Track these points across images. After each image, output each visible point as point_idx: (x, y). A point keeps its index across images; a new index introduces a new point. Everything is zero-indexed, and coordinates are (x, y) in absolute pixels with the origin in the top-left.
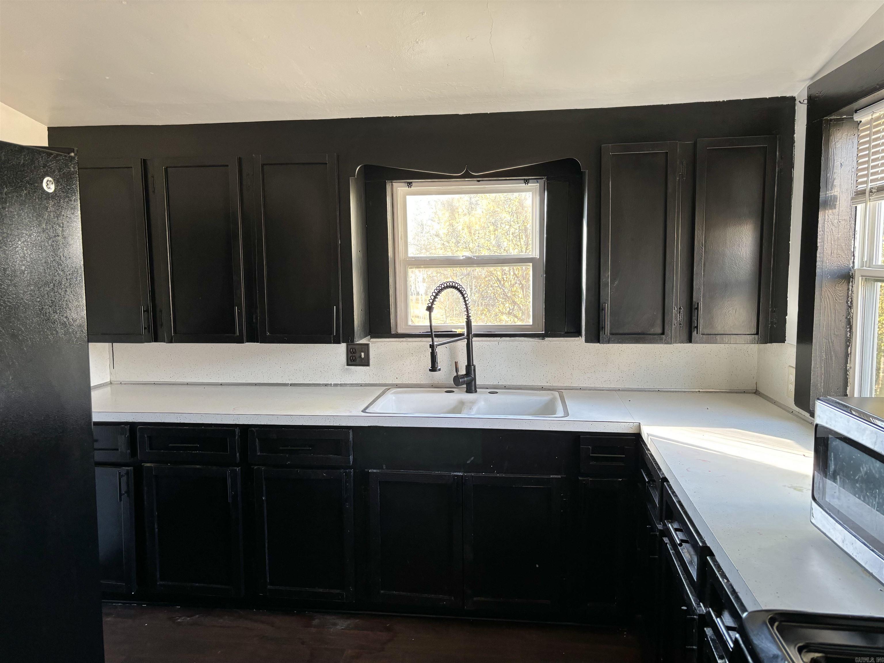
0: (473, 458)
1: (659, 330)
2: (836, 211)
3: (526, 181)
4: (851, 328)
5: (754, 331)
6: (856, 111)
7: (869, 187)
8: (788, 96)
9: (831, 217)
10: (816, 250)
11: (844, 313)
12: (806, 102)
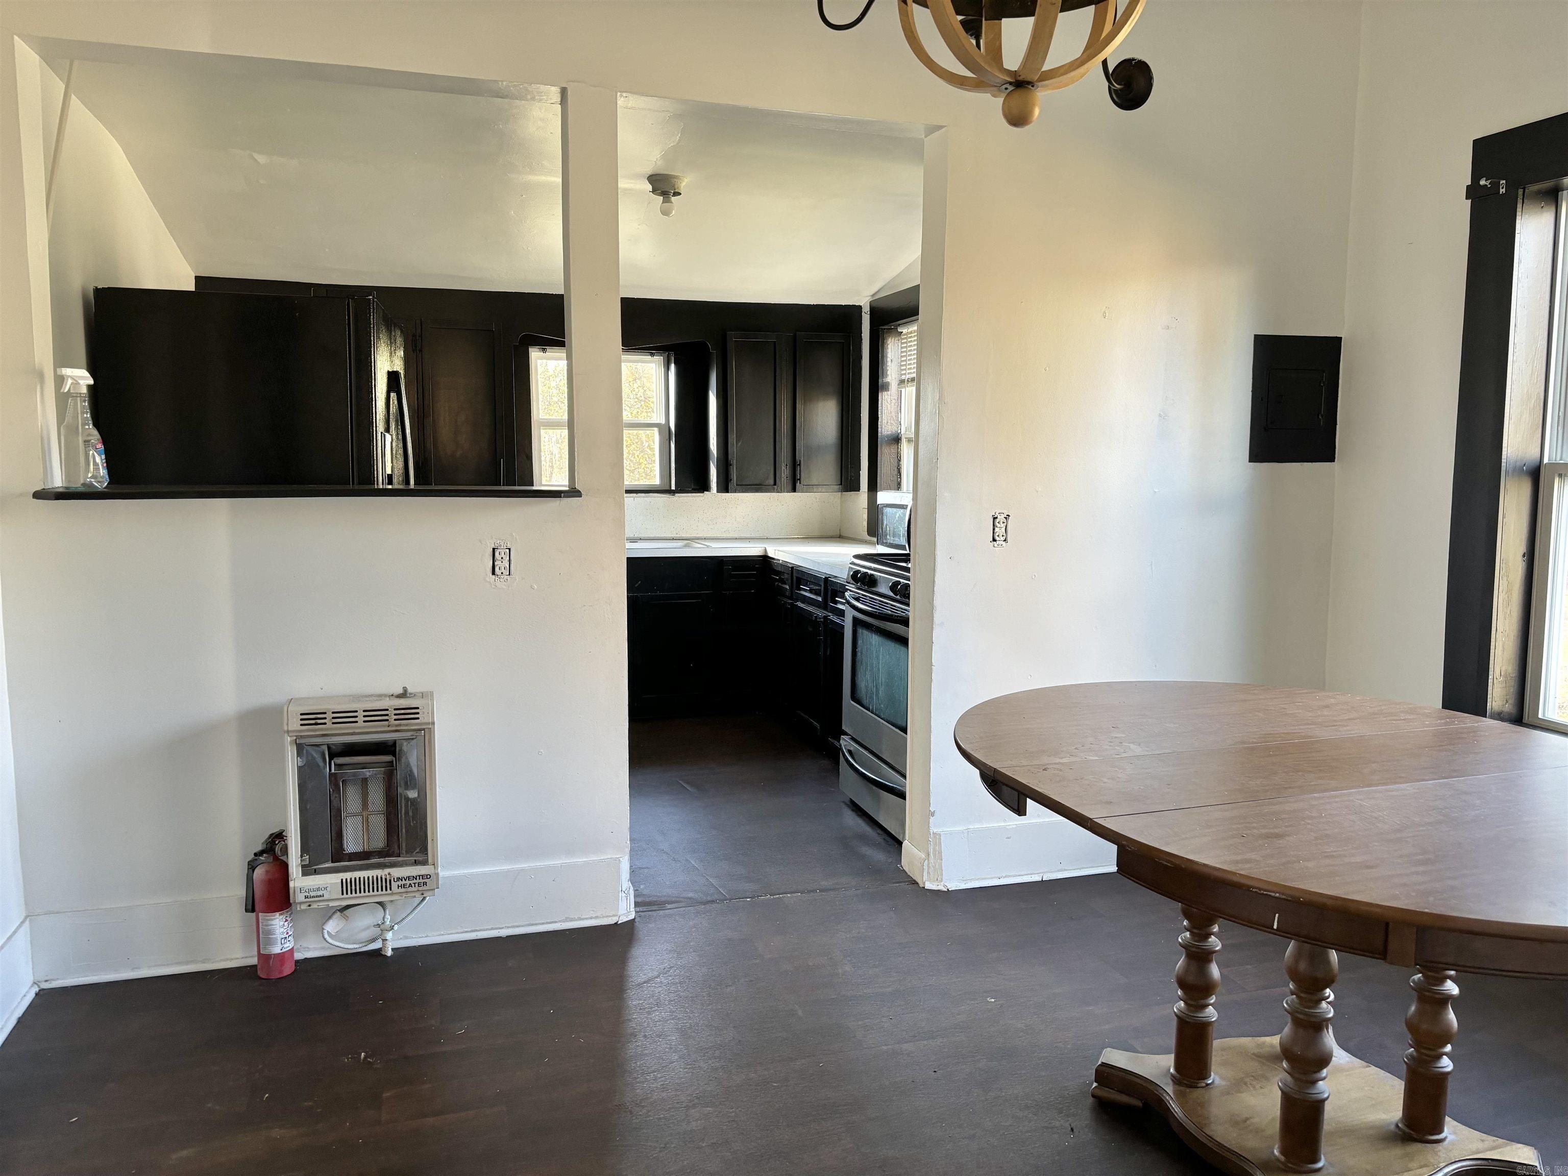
0: (640, 582)
1: (772, 482)
2: (889, 393)
3: (652, 355)
4: (900, 475)
5: (839, 483)
6: (899, 325)
7: (907, 377)
8: (857, 305)
9: (886, 397)
10: (878, 419)
11: (896, 465)
12: (869, 313)
